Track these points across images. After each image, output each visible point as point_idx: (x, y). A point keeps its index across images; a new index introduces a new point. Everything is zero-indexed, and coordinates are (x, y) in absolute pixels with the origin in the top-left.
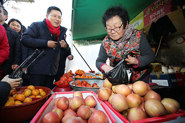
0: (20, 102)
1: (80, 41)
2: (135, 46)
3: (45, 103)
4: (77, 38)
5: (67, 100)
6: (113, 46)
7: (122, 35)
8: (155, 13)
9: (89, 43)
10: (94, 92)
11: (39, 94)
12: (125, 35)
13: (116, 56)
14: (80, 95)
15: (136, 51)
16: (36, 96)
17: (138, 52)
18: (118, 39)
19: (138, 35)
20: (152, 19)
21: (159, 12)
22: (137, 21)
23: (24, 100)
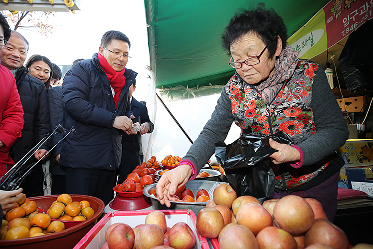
0: (41, 230)
1: (174, 89)
2: (301, 96)
3: (84, 238)
4: (166, 83)
5: (130, 232)
6: (250, 96)
7: (266, 72)
8: (357, 10)
9: (194, 93)
10: (194, 214)
11: (80, 212)
12: (280, 72)
13: (256, 117)
14: (159, 220)
15: (303, 109)
16: (73, 217)
17: (310, 110)
18: (258, 82)
19: (308, 72)
20: (349, 26)
21: (368, 7)
22: (309, 35)
23: (49, 227)
